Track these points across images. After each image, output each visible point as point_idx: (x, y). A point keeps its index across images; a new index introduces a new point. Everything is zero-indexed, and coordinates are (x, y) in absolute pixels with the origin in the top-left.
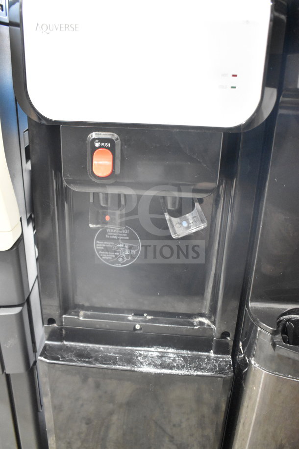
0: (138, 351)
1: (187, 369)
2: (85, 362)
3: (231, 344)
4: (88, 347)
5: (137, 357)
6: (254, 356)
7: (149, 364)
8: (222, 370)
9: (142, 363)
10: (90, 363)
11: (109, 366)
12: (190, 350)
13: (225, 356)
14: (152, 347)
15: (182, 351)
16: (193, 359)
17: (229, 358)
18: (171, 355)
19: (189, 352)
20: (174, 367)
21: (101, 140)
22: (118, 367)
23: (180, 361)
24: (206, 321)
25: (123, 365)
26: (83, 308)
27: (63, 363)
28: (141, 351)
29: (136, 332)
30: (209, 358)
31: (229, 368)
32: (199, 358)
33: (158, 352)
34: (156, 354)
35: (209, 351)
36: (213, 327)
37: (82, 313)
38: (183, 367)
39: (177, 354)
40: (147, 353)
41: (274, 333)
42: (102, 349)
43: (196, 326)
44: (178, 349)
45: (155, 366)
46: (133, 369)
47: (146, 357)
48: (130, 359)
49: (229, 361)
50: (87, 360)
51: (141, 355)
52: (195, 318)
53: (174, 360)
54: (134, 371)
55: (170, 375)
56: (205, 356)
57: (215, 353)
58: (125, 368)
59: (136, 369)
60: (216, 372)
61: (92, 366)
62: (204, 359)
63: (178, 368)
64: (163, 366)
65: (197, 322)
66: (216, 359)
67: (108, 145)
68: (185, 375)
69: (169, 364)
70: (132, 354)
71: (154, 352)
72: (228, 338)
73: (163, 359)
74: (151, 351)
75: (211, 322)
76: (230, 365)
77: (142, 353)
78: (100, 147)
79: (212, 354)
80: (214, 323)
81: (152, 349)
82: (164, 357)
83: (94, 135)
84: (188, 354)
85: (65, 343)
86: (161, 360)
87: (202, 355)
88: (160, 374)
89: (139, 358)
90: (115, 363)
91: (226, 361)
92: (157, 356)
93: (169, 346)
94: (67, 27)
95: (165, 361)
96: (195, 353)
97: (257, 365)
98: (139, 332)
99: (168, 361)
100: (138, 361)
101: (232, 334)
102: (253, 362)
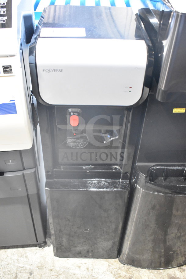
0: (88, 181)
1: (110, 188)
2: (65, 188)
3: (129, 176)
4: (66, 181)
5: (88, 184)
6: (138, 184)
7: (94, 187)
8: (125, 188)
9: (90, 187)
10: (68, 189)
11: (77, 189)
12: (111, 179)
13: (126, 181)
14: (94, 179)
15: (107, 180)
16: (112, 183)
17: (128, 182)
18: (103, 182)
19: (111, 180)
20: (105, 187)
21: (74, 112)
22: (80, 189)
23: (107, 184)
24: (118, 167)
25: (82, 189)
26: (62, 165)
27: (56, 189)
28: (89, 181)
29: (87, 173)
30: (119, 182)
31: (128, 187)
32: (115, 182)
33: (97, 181)
34: (96, 182)
35: (119, 179)
36: (121, 170)
37: (62, 167)
38: (108, 187)
39: (105, 181)
40: (92, 182)
41: (146, 177)
42: (72, 181)
43: (113, 170)
44: (105, 179)
45: (97, 188)
46: (87, 190)
47: (92, 183)
48: (85, 185)
49: (128, 183)
50: (66, 187)
51: (89, 183)
52: (113, 166)
53: (104, 184)
54: (88, 191)
55: (103, 191)
56: (117, 181)
57: (122, 180)
58: (83, 190)
59: (88, 190)
60: (123, 189)
61: (69, 190)
62: (117, 183)
63: (106, 188)
64: (100, 187)
65: (114, 168)
66: (123, 183)
67: (77, 114)
68: (110, 191)
69: (102, 186)
70: (85, 182)
71: (95, 181)
72: (128, 174)
73: (100, 184)
74: (94, 181)
75: (120, 167)
76: (129, 185)
77: (90, 181)
78: (73, 115)
79: (121, 180)
80: (121, 168)
81: (94, 180)
82: (100, 183)
83: (70, 110)
84: (110, 181)
85: (55, 180)
86: (99, 185)
87: (116, 181)
88: (99, 191)
89: (89, 184)
90: (79, 188)
91: (127, 183)
92: (97, 183)
93: (102, 178)
94: (57, 70)
95: (100, 185)
96: (113, 180)
97: (139, 187)
98: (88, 173)
99: (102, 185)
100: (89, 186)
101: (129, 172)
102: (138, 186)
